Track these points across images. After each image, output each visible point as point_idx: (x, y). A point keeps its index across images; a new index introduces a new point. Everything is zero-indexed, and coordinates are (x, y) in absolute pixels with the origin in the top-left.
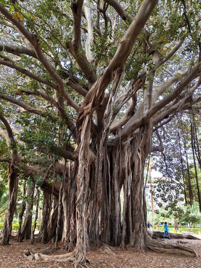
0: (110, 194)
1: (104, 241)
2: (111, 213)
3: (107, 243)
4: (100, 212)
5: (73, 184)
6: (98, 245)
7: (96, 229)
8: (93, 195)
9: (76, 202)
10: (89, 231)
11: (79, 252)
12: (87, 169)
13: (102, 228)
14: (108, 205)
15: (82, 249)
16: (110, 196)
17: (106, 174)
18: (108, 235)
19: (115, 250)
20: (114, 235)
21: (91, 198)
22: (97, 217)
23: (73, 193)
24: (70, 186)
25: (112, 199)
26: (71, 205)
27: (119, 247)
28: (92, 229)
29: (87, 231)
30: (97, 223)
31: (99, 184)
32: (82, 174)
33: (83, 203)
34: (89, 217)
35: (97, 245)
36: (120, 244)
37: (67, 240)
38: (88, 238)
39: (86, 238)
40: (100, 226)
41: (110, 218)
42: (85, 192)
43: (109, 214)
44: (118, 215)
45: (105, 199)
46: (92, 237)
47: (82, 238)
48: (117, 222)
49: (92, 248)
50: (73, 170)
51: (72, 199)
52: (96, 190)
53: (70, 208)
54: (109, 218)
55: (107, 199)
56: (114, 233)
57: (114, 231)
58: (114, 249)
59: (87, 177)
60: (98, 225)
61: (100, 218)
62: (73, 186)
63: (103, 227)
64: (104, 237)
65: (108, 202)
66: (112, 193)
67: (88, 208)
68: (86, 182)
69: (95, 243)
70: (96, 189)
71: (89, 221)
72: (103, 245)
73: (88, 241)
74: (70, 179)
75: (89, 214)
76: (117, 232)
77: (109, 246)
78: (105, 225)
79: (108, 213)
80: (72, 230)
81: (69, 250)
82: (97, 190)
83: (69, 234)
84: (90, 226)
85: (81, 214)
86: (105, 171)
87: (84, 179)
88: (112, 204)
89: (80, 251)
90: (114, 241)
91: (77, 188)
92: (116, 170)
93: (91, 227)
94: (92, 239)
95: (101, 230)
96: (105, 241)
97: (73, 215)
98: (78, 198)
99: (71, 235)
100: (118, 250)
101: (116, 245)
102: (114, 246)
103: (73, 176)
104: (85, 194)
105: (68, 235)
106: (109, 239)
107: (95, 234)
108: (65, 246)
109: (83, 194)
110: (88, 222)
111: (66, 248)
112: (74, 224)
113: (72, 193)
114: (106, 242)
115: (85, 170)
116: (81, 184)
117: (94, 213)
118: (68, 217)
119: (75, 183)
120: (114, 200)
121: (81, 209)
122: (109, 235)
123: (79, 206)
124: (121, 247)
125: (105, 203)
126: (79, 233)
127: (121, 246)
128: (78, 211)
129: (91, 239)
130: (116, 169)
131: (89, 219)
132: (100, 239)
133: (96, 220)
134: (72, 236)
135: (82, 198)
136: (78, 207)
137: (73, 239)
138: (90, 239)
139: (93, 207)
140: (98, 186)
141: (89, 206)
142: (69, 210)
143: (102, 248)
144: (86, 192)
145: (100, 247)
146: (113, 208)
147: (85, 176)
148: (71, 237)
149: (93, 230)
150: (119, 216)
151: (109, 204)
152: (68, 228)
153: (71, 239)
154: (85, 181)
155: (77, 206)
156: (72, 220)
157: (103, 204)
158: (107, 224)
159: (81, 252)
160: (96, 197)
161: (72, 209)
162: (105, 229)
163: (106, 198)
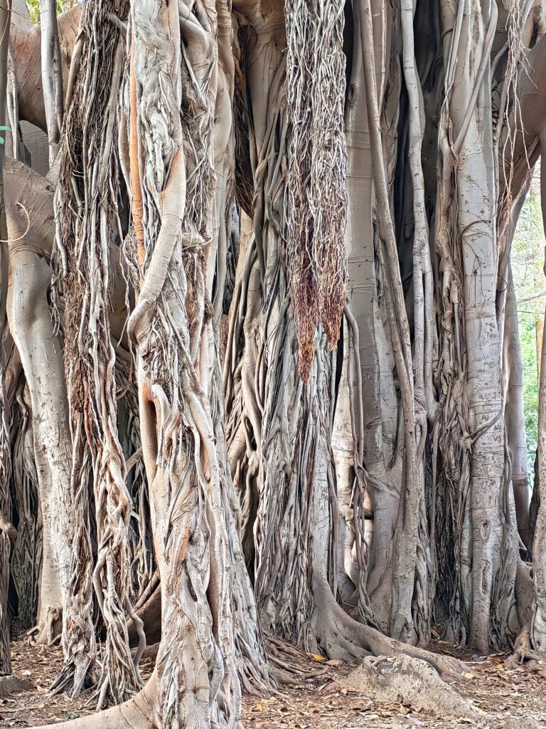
0: (427, 250)
1: (381, 617)
2: (433, 406)
3: (412, 634)
4: (344, 402)
5: (96, 175)
6: (335, 650)
7: (316, 534)
8: (270, 262)
9: (131, 319)
10: (259, 549)
11: (189, 696)
12: (207, 35)
13: (367, 524)
14: (408, 340)
15: (211, 674)
16: (423, 263)
17: (379, 74)
18: (417, 577)
19: (473, 682)
20: (466, 569)
21: (260, 290)
22: (321, 439)
23: (98, 252)
24: (69, 197)
25: (437, 293)
26: (93, 352)
27: (512, 658)
28: (284, 531)
29: (237, 547)
30: (320, 483)
31: (327, 148)
32: (161, 76)
33: (192, 327)
34: (254, 447)
35: (325, 653)
36: (513, 637)
37: (78, 620)
38: (253, 602)
39: (235, 601)
40: (343, 508)
41: (429, 442)
42: (202, 232)
43: (417, 416)
44: (492, 416)
45: (383, 293)
46: (287, 594)
47: (204, 591)
48: (491, 468)
49: (287, 676)
50: (81, 54)
51: (96, 303)
52: (302, 202)
53: (83, 373)
54: (416, 444)
55: (394, 291)
56: (465, 554)
57: (465, 546)
58: (469, 676)
59: (211, 106)
60: (331, 500)
61: (341, 442)
62: (95, 195)
63: (371, 517)
64: (386, 587)
65: (404, 316)
66: (442, 238)
67: (233, 377)
68: (210, 154)
69: (311, 636)
70: (303, 191)
71: (250, 471)
72: (374, 647)
73: (252, 626)
74: (57, 137)
75: (247, 420)
76: (488, 551)
77: (428, 653)
78: (388, 501)
79: (413, 406)
80: (119, 547)
81: (107, 694)
82: (305, 200)
83: (91, 579)
84: (263, 508)
85: (181, 409)
86: (371, 49)
87: (185, 124)
88: (440, 330)
89: (195, 691)
90: (467, 617)
91: (134, 209)
92: (476, 38)
93: (267, 516)
94: (289, 603)
95: (355, 538)
96: (391, 622)
97: (114, 432)
98: (148, 286)
99: (111, 585)
100: (500, 682)
101: (484, 644)
102: (468, 649)
103: (86, 102)
104: (205, 249)
105: (85, 584)
106: (423, 602)
107: (310, 572)
108: (73, 666)
109: (188, 250)
110: (241, 483)
111: (78, 682)
112: (125, 495)
113: (92, 255)
114: (399, 625)
115: (187, 37)
116: (160, 166)
117: (292, 408)
118: (75, 444)
119: (105, 169)
120: (455, 298)
121: (175, 372)
122: (423, 572)
123: (162, 345)
124: (527, 660)
125: (378, 324)
126: (173, 557)
127: (523, 649)
128: (158, 391)
129: (278, 606)
130: (476, 28)
131: (254, 458)
132: (349, 604)
133: (311, 465)
134: (118, 589)
135: (182, 286)
136: (147, 356)
137: (126, 607)
138: (271, 606)
139: (280, 359)
140: (317, 167)
141: (246, 360)
142: (79, 392)
143: (370, 672)
144: (209, 231)
145: (351, 662)
146: (449, 365)
147: (191, 95)
148: (110, 594)
149: (294, 541)
150: (501, 422)
151: (420, 334)
152: (83, 534)
153: (114, 614)
154: (198, 141)
155: (142, 348)
156: (113, 467)
157: (367, 335)
158: (405, 490)
159: (204, 694)
160: (306, 262)
161: (101, 382)
162: (385, 528)
163: (391, 279)
